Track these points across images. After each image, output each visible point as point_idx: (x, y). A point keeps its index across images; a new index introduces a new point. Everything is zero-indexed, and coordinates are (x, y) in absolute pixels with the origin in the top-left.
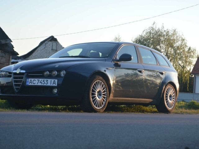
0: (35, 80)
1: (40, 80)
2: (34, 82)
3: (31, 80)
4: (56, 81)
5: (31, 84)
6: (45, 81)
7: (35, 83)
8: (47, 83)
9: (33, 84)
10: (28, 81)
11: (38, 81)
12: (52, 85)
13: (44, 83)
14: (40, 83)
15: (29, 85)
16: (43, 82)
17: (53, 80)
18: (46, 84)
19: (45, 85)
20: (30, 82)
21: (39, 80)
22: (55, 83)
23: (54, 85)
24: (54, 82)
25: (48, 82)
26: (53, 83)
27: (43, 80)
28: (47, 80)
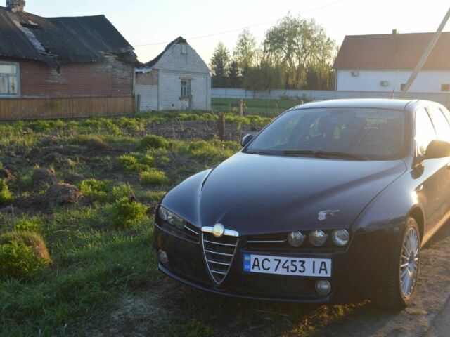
0: (269, 261)
1: (283, 259)
2: (266, 264)
3: (256, 259)
4: (328, 262)
5: (256, 270)
6: (298, 264)
7: (269, 268)
8: (302, 269)
9: (262, 271)
10: (249, 262)
11: (278, 262)
12: (317, 274)
13: (294, 268)
14: (283, 267)
15: (252, 270)
16: (292, 265)
17: (318, 262)
18: (300, 271)
19: (297, 273)
20: (254, 265)
21: (280, 261)
22: (325, 269)
23: (323, 274)
24: (323, 267)
25: (304, 265)
26: (321, 269)
27: (292, 261)
28: (304, 262)
